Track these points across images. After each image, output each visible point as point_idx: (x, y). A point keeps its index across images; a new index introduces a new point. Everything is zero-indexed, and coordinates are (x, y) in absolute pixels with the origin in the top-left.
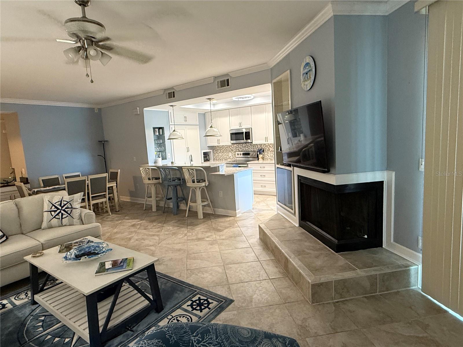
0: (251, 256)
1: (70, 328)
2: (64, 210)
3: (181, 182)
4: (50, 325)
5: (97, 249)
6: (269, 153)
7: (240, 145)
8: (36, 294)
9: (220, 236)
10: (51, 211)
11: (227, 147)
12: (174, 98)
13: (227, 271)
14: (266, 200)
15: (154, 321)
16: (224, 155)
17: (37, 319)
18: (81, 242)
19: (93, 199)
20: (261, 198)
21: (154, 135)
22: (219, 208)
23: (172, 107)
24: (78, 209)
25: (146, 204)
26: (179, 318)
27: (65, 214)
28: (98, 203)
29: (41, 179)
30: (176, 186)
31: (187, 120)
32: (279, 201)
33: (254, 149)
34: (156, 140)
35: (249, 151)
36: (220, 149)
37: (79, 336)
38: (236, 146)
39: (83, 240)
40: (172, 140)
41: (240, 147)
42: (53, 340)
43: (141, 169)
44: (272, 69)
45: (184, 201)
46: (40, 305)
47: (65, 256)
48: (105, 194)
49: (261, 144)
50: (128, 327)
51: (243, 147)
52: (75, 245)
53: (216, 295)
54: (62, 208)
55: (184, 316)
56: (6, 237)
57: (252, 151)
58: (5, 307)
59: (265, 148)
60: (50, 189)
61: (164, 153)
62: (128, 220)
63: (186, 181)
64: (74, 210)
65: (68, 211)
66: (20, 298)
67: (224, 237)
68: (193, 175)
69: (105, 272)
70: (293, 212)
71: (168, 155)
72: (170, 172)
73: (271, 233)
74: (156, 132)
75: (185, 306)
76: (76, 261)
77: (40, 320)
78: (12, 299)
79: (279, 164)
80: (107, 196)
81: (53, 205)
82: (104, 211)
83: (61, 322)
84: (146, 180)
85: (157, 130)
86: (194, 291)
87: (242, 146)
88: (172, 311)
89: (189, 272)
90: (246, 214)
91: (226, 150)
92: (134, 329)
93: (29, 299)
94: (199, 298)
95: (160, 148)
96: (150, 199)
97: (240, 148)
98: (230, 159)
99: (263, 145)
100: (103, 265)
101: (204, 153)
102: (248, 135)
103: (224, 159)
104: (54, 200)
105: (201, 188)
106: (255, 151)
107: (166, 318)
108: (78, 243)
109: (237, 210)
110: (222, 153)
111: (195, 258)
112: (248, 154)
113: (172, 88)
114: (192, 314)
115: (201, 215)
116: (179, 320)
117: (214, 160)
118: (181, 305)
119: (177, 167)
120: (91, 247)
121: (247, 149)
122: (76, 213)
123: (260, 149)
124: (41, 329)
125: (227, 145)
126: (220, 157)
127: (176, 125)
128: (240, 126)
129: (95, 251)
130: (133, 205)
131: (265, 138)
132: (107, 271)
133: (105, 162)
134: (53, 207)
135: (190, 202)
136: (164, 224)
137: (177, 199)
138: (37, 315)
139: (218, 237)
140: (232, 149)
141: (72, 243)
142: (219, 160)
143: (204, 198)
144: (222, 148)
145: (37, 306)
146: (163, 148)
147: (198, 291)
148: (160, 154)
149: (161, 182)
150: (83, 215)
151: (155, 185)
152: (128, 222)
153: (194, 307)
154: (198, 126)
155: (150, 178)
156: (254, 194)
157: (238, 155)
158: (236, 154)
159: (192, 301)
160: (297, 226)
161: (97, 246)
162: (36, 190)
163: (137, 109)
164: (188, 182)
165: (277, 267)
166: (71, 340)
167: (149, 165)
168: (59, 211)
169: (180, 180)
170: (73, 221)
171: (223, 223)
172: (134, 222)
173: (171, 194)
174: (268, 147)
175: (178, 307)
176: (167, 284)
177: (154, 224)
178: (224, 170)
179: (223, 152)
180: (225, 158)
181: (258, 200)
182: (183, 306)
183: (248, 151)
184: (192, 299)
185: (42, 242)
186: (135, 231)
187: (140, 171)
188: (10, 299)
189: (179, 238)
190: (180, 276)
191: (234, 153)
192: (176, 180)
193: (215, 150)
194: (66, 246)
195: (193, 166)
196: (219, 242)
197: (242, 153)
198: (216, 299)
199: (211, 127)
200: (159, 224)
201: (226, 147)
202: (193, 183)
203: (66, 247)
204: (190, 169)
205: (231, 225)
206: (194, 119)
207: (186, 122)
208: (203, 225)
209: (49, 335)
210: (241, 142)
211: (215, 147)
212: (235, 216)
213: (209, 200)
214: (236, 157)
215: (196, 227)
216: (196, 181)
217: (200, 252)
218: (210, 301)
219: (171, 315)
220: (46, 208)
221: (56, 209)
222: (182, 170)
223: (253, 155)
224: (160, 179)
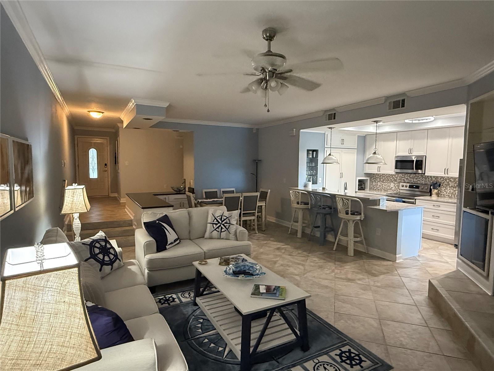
0: (416, 318)
1: (223, 337)
2: (223, 225)
3: (331, 211)
4: (207, 329)
5: (251, 269)
6: (448, 189)
7: (406, 175)
8: (198, 297)
9: (374, 282)
10: (213, 224)
11: (389, 175)
12: (334, 120)
13: (383, 328)
14: (438, 247)
15: (299, 360)
16: (383, 185)
17: (197, 320)
18: (236, 258)
19: (244, 216)
20: (432, 244)
21: (307, 157)
22: (374, 248)
23: (330, 129)
24: (234, 226)
25: (291, 228)
26: (326, 366)
27: (224, 228)
28: (247, 220)
29: (204, 191)
30: (325, 215)
31: (344, 143)
32: (461, 255)
33: (427, 181)
34: (309, 163)
35: (419, 184)
36: (380, 177)
37: (230, 348)
38: (401, 176)
39: (239, 257)
40: (325, 164)
41: (406, 177)
42: (209, 345)
43: (291, 192)
44: (470, 86)
45: (332, 232)
46: (199, 308)
47: (225, 270)
48: (254, 213)
49: (437, 177)
50: (274, 357)
51: (410, 178)
52: (232, 261)
53: (370, 353)
54: (222, 222)
55: (332, 366)
56: (180, 240)
57: (423, 183)
58: (175, 301)
59: (443, 181)
60: (211, 201)
61: (315, 177)
62: (273, 242)
63: (339, 211)
64: (231, 226)
65: (226, 225)
66: (185, 296)
67: (379, 284)
68: (347, 205)
69: (259, 295)
70: (485, 274)
71: (320, 180)
72: (321, 199)
73: (448, 295)
74: (309, 154)
75: (333, 354)
76: (234, 278)
77: (199, 321)
78: (179, 295)
79: (468, 208)
80: (256, 214)
81: (215, 218)
82: (252, 229)
83: (215, 329)
84: (295, 204)
85: (311, 152)
86: (343, 340)
87: (409, 176)
88: (319, 355)
89: (337, 315)
90: (408, 261)
91: (387, 179)
92: (280, 360)
93: (192, 299)
94: (350, 350)
95: (311, 172)
96: (296, 224)
97: (406, 179)
98: (391, 191)
99: (439, 178)
100: (257, 287)
101: (359, 180)
102: (420, 164)
103: (383, 190)
104: (216, 214)
105: (355, 221)
106: (428, 185)
107: (312, 361)
108: (235, 259)
109: (398, 255)
110: (382, 182)
111: (344, 302)
112: (417, 187)
113: (334, 109)
114: (341, 367)
115: (351, 252)
116: (327, 368)
117: (370, 189)
118: (328, 351)
119: (330, 195)
120: (246, 266)
121: (417, 180)
122: (233, 229)
123: (436, 182)
124: (200, 330)
125: (389, 174)
126: (378, 186)
127: (332, 148)
128: (410, 153)
129: (250, 271)
130: (277, 226)
131: (445, 169)
132: (262, 296)
133: (257, 180)
134: (215, 220)
135: (340, 234)
136: (309, 254)
137: (325, 229)
138: (197, 316)
139: (372, 283)
140: (396, 179)
141: (229, 258)
142: (377, 189)
143: (357, 233)
144: (383, 177)
145: (197, 307)
146: (315, 171)
147: (348, 341)
148: (311, 178)
149: (309, 208)
150: (238, 232)
151: (303, 210)
152: (272, 243)
153: (344, 359)
154: (356, 150)
155: (299, 202)
156: (422, 238)
157: (403, 186)
158: (401, 186)
159: (340, 350)
160: (490, 295)
161: (251, 266)
162: (200, 201)
163: (293, 130)
164: (340, 213)
165: (455, 343)
166: (224, 350)
167: (299, 189)
168: (219, 224)
169: (331, 209)
170: (229, 235)
171: (378, 267)
172: (280, 245)
173: (319, 223)
174: (448, 181)
175: (325, 353)
176: (313, 322)
177: (300, 252)
178: (385, 205)
179: (384, 181)
180: (385, 188)
181: (425, 245)
182: (330, 354)
183: (417, 184)
184: (341, 349)
185: (205, 250)
186: (280, 256)
187: (290, 194)
188: (177, 294)
189: (326, 274)
190: (327, 318)
191: (397, 184)
192: (326, 208)
193: (372, 179)
194: (224, 259)
195: (347, 195)
196: (374, 288)
197: (408, 185)
198: (370, 358)
199: (375, 153)
200: (304, 252)
201: (387, 176)
202: (346, 214)
203: (225, 261)
204: (345, 198)
205: (389, 271)
206: (353, 142)
207: (344, 145)
208: (354, 264)
209: (206, 338)
210: (408, 171)
211: (374, 174)
212: (394, 260)
213: (363, 237)
214: (399, 189)
215: (345, 264)
216: (350, 213)
217: (350, 295)
218: (363, 358)
219: (317, 358)
220: (210, 220)
221: (217, 223)
222: (336, 199)
223: (424, 189)
224: (308, 204)
